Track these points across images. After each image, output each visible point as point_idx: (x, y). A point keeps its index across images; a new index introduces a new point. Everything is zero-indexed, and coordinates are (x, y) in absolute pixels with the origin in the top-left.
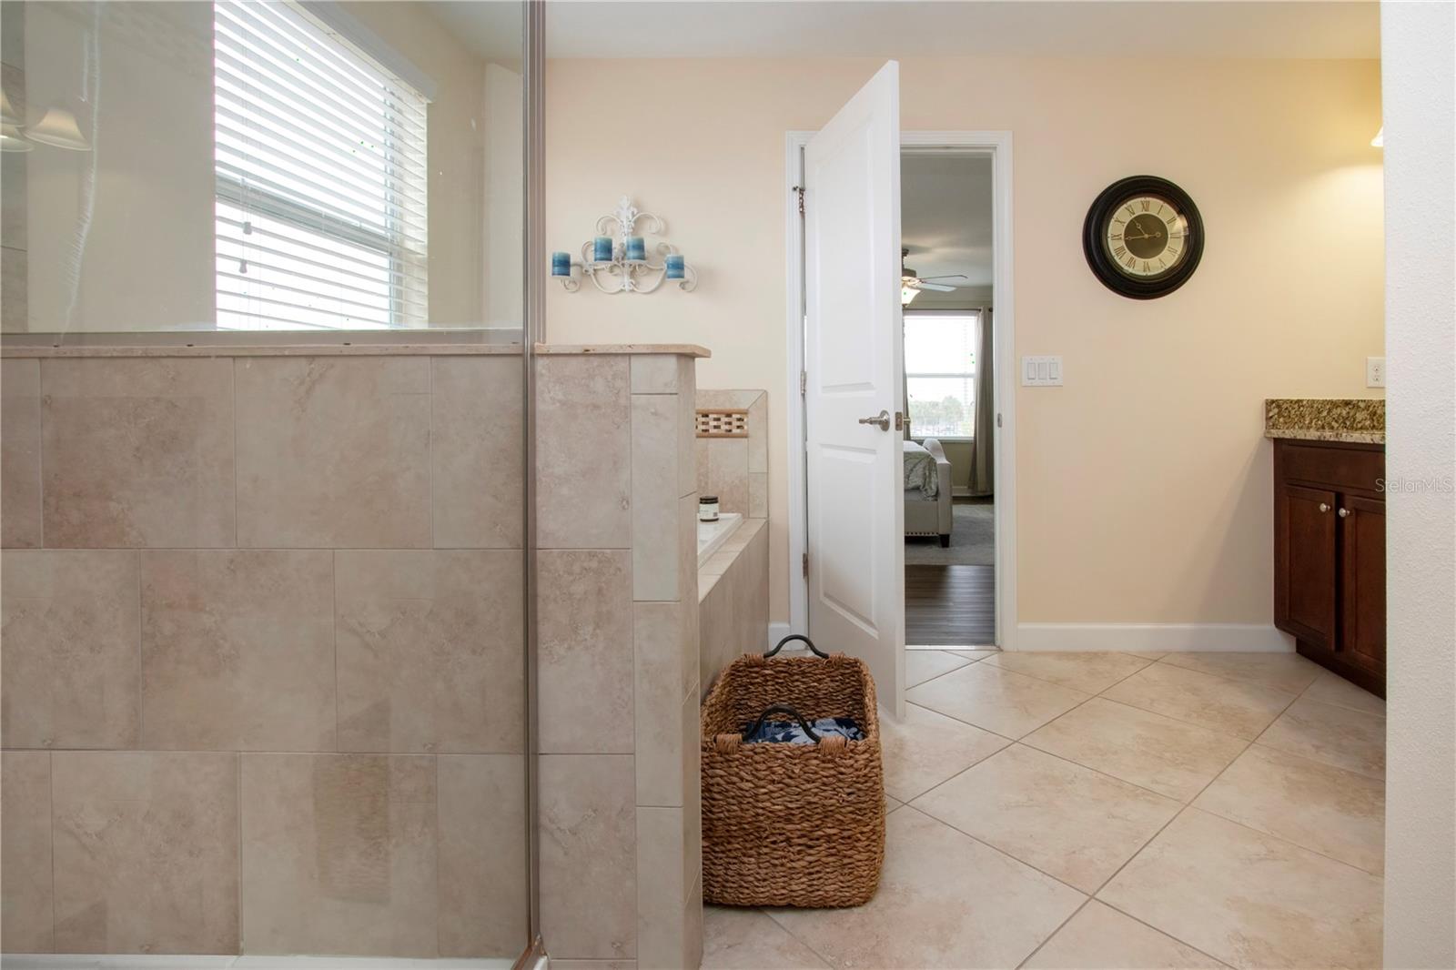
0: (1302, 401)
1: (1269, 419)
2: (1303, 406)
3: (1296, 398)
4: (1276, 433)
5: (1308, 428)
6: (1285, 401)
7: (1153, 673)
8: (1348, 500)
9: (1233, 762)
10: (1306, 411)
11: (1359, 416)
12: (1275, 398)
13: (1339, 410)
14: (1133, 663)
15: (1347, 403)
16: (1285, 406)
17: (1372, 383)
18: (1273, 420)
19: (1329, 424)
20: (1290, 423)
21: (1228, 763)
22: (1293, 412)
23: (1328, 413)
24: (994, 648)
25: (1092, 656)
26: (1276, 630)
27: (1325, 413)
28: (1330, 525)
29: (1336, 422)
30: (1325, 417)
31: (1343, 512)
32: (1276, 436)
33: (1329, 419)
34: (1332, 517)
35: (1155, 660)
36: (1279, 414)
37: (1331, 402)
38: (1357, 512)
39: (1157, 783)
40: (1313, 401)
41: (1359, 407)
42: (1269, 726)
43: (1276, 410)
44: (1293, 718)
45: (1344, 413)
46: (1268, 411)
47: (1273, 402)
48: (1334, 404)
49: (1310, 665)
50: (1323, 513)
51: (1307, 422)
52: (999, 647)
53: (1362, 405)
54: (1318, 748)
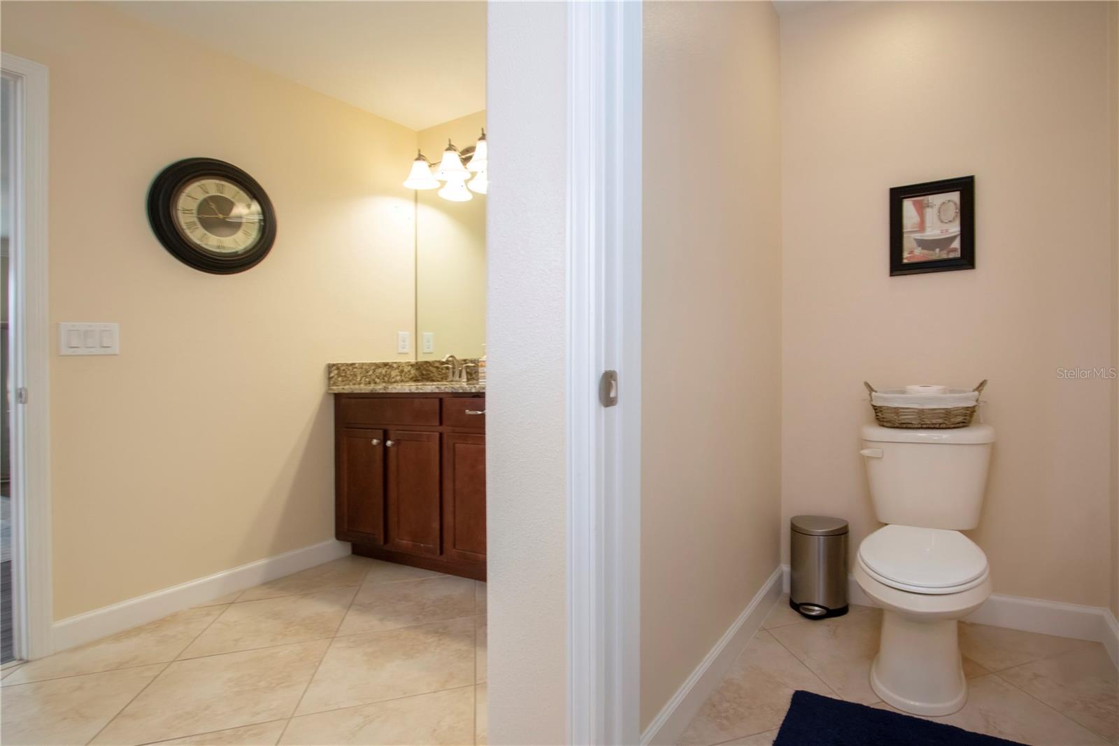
0: (354, 364)
1: (330, 378)
2: (355, 368)
3: (350, 362)
4: (336, 389)
5: (360, 384)
6: (343, 365)
7: (233, 615)
8: (392, 434)
9: (321, 661)
10: (358, 371)
11: (394, 373)
12: (335, 363)
13: (380, 370)
14: (208, 614)
15: (386, 365)
16: (342, 368)
17: (401, 350)
18: (333, 379)
19: (374, 380)
20: (346, 380)
21: (317, 664)
22: (348, 372)
23: (373, 372)
24: (14, 663)
25: (158, 624)
26: (337, 542)
27: (371, 373)
28: (379, 453)
29: (378, 378)
30: (370, 375)
31: (389, 443)
32: (336, 392)
33: (374, 377)
34: (380, 449)
35: (229, 602)
36: (339, 375)
37: (375, 364)
38: (397, 442)
39: (258, 714)
40: (363, 364)
41: (393, 367)
42: (343, 619)
43: (336, 372)
44: (360, 605)
45: (384, 371)
46: (330, 372)
47: (334, 365)
48: (378, 366)
49: (364, 560)
50: (374, 446)
51: (358, 380)
52: (21, 660)
53: (395, 366)
54: (381, 620)
